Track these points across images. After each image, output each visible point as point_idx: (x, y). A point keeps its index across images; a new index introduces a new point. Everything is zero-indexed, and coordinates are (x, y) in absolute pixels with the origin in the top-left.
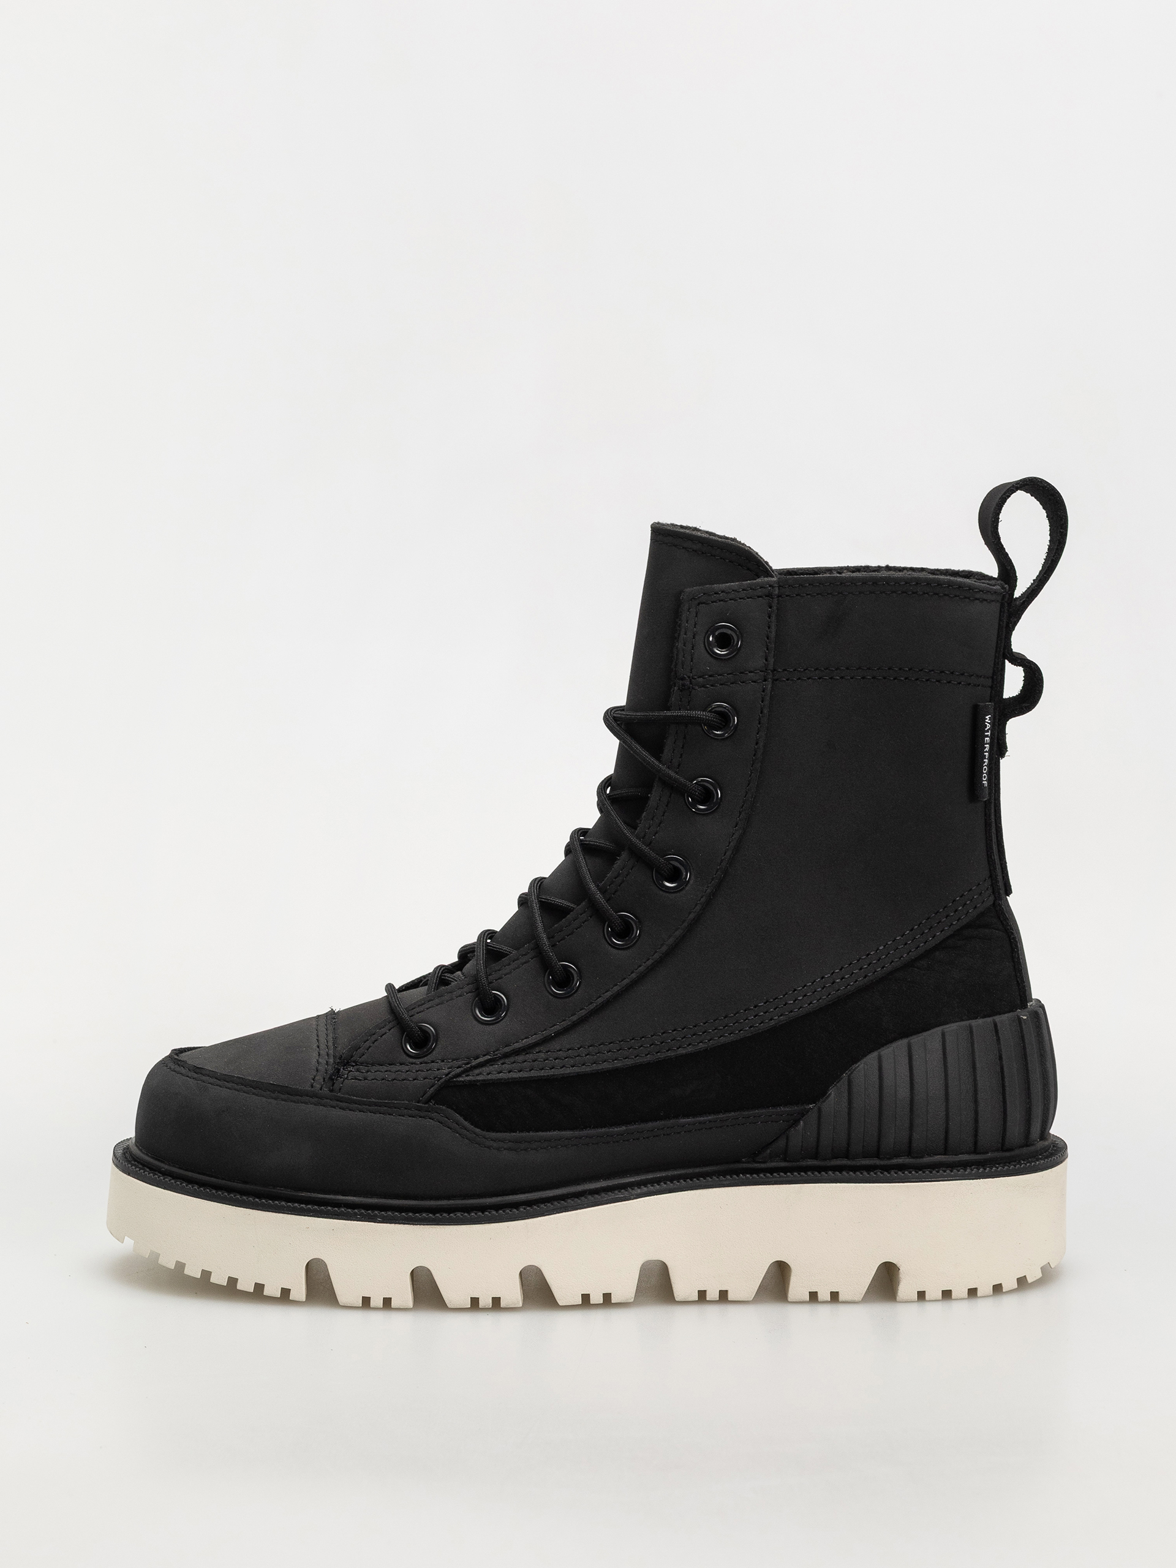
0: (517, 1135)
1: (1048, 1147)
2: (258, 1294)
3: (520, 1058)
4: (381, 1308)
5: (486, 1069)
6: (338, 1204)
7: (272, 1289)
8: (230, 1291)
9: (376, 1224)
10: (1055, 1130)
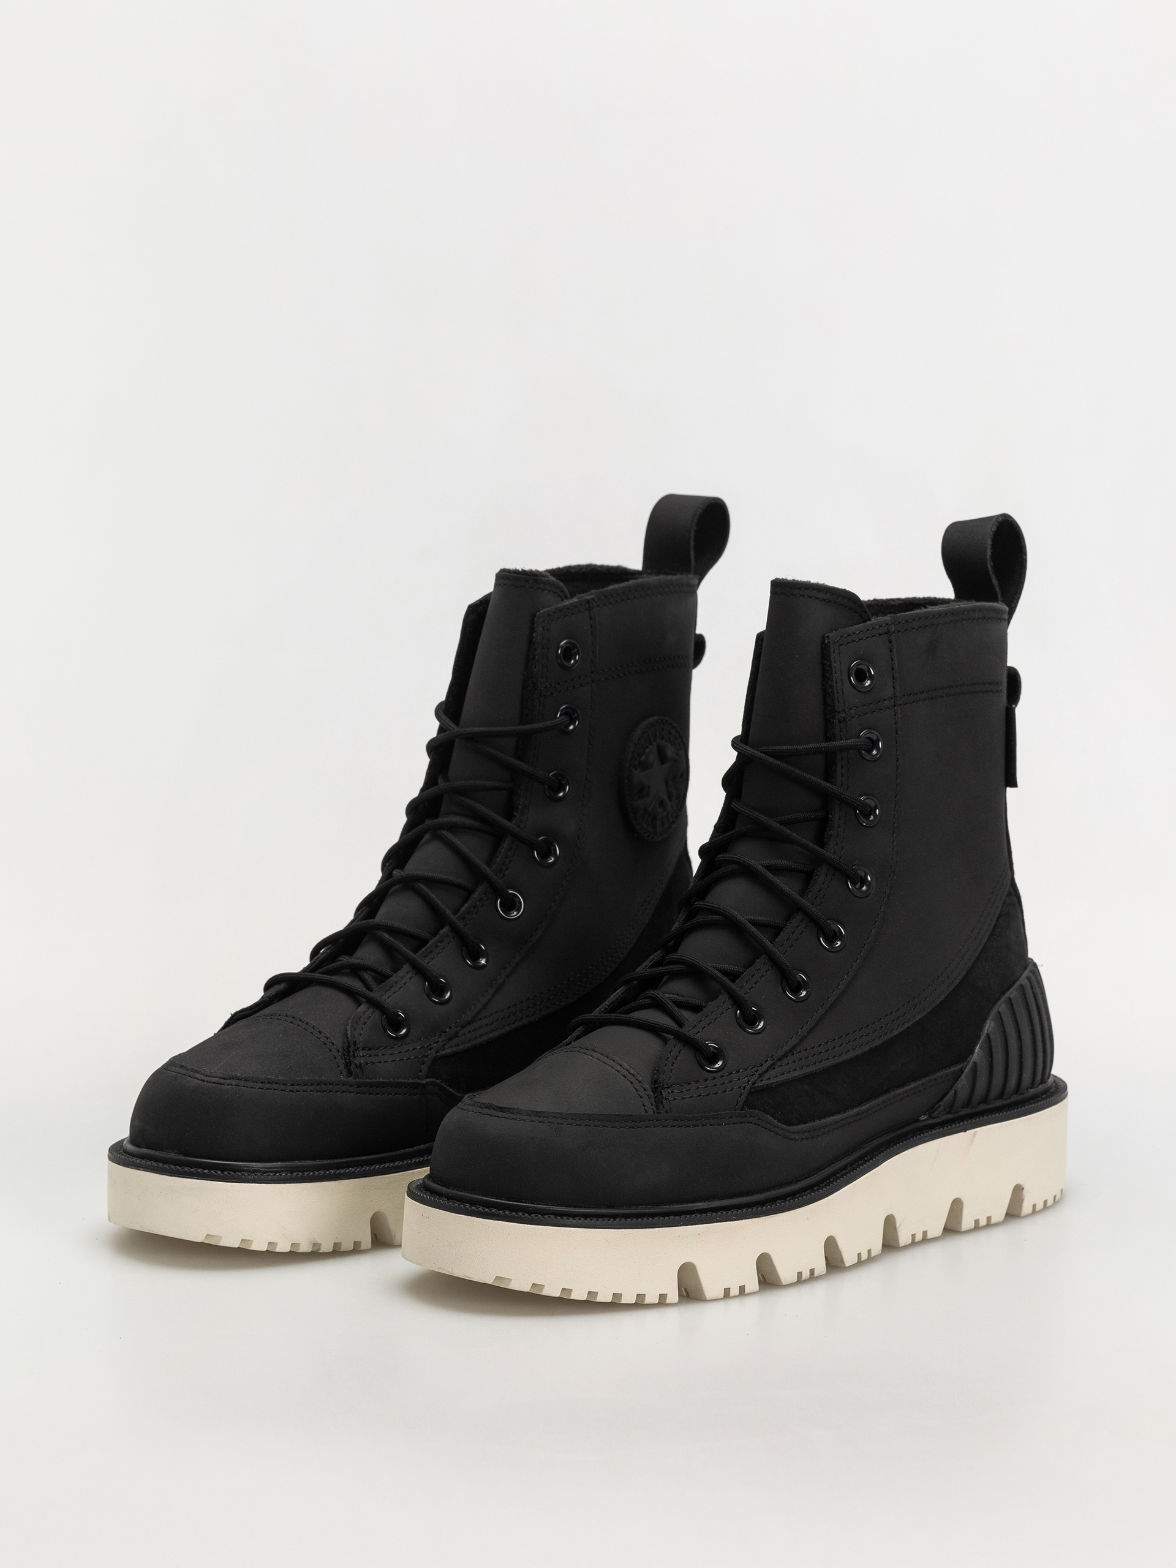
0: (810, 1125)
1: (1050, 1088)
2: (640, 1304)
3: (791, 1058)
4: (737, 1296)
5: (772, 1073)
6: (691, 1212)
7: (652, 1298)
8: (615, 1305)
9: (732, 1222)
10: (1057, 1070)
